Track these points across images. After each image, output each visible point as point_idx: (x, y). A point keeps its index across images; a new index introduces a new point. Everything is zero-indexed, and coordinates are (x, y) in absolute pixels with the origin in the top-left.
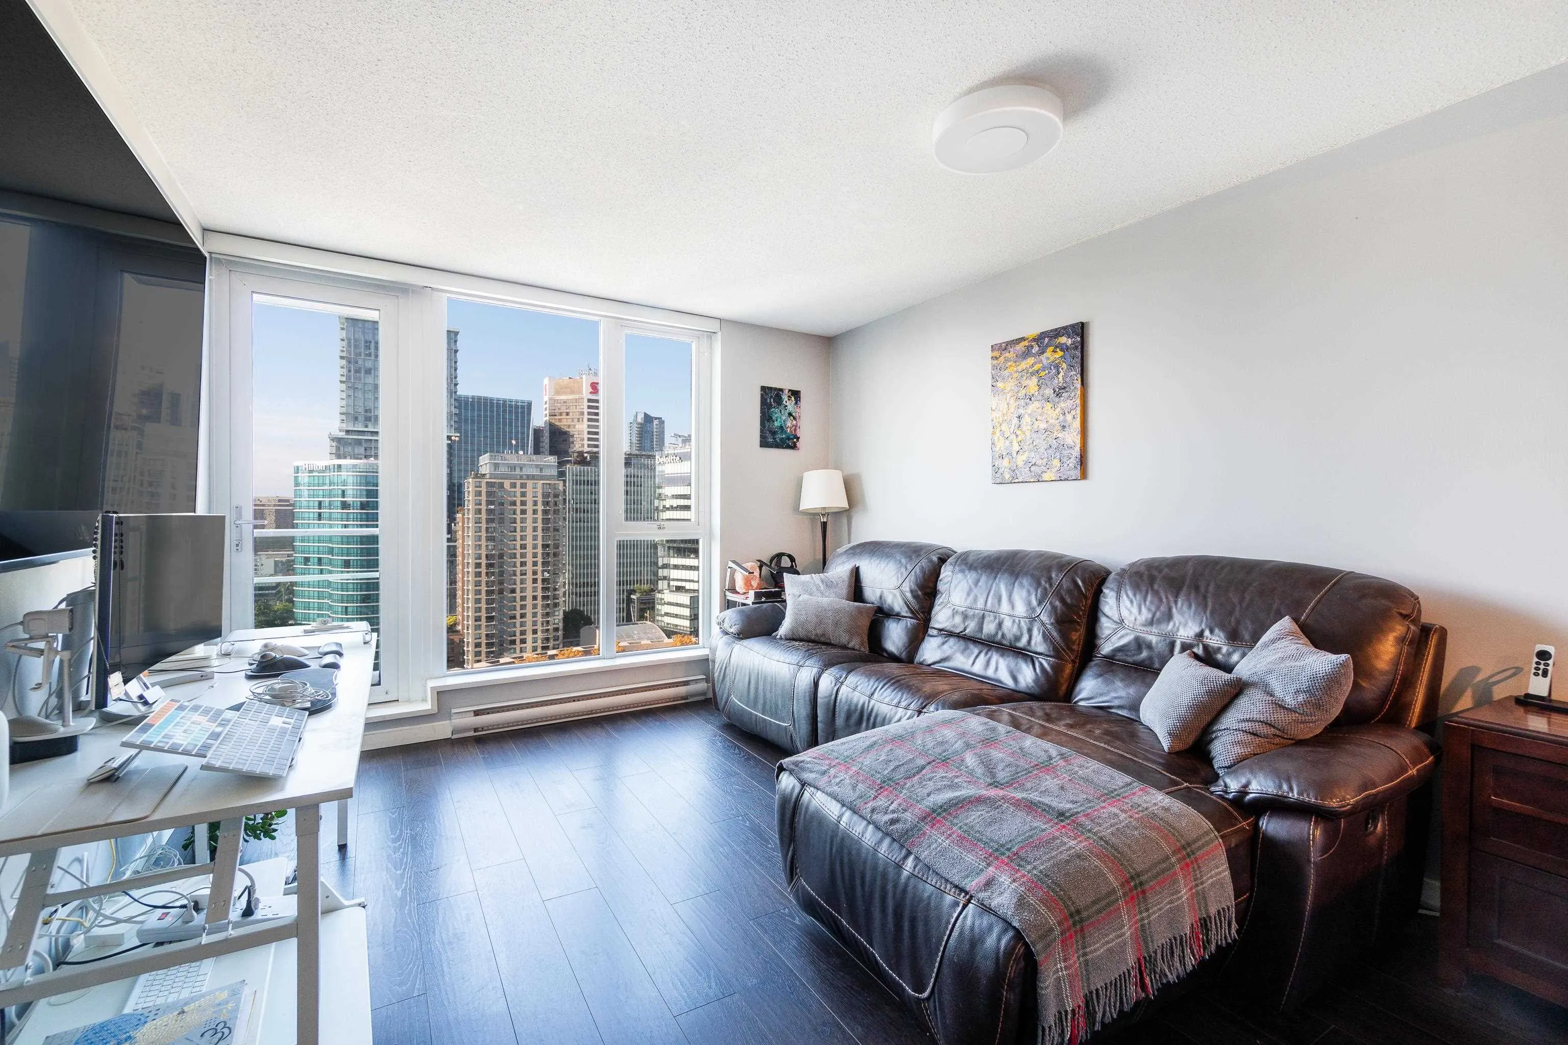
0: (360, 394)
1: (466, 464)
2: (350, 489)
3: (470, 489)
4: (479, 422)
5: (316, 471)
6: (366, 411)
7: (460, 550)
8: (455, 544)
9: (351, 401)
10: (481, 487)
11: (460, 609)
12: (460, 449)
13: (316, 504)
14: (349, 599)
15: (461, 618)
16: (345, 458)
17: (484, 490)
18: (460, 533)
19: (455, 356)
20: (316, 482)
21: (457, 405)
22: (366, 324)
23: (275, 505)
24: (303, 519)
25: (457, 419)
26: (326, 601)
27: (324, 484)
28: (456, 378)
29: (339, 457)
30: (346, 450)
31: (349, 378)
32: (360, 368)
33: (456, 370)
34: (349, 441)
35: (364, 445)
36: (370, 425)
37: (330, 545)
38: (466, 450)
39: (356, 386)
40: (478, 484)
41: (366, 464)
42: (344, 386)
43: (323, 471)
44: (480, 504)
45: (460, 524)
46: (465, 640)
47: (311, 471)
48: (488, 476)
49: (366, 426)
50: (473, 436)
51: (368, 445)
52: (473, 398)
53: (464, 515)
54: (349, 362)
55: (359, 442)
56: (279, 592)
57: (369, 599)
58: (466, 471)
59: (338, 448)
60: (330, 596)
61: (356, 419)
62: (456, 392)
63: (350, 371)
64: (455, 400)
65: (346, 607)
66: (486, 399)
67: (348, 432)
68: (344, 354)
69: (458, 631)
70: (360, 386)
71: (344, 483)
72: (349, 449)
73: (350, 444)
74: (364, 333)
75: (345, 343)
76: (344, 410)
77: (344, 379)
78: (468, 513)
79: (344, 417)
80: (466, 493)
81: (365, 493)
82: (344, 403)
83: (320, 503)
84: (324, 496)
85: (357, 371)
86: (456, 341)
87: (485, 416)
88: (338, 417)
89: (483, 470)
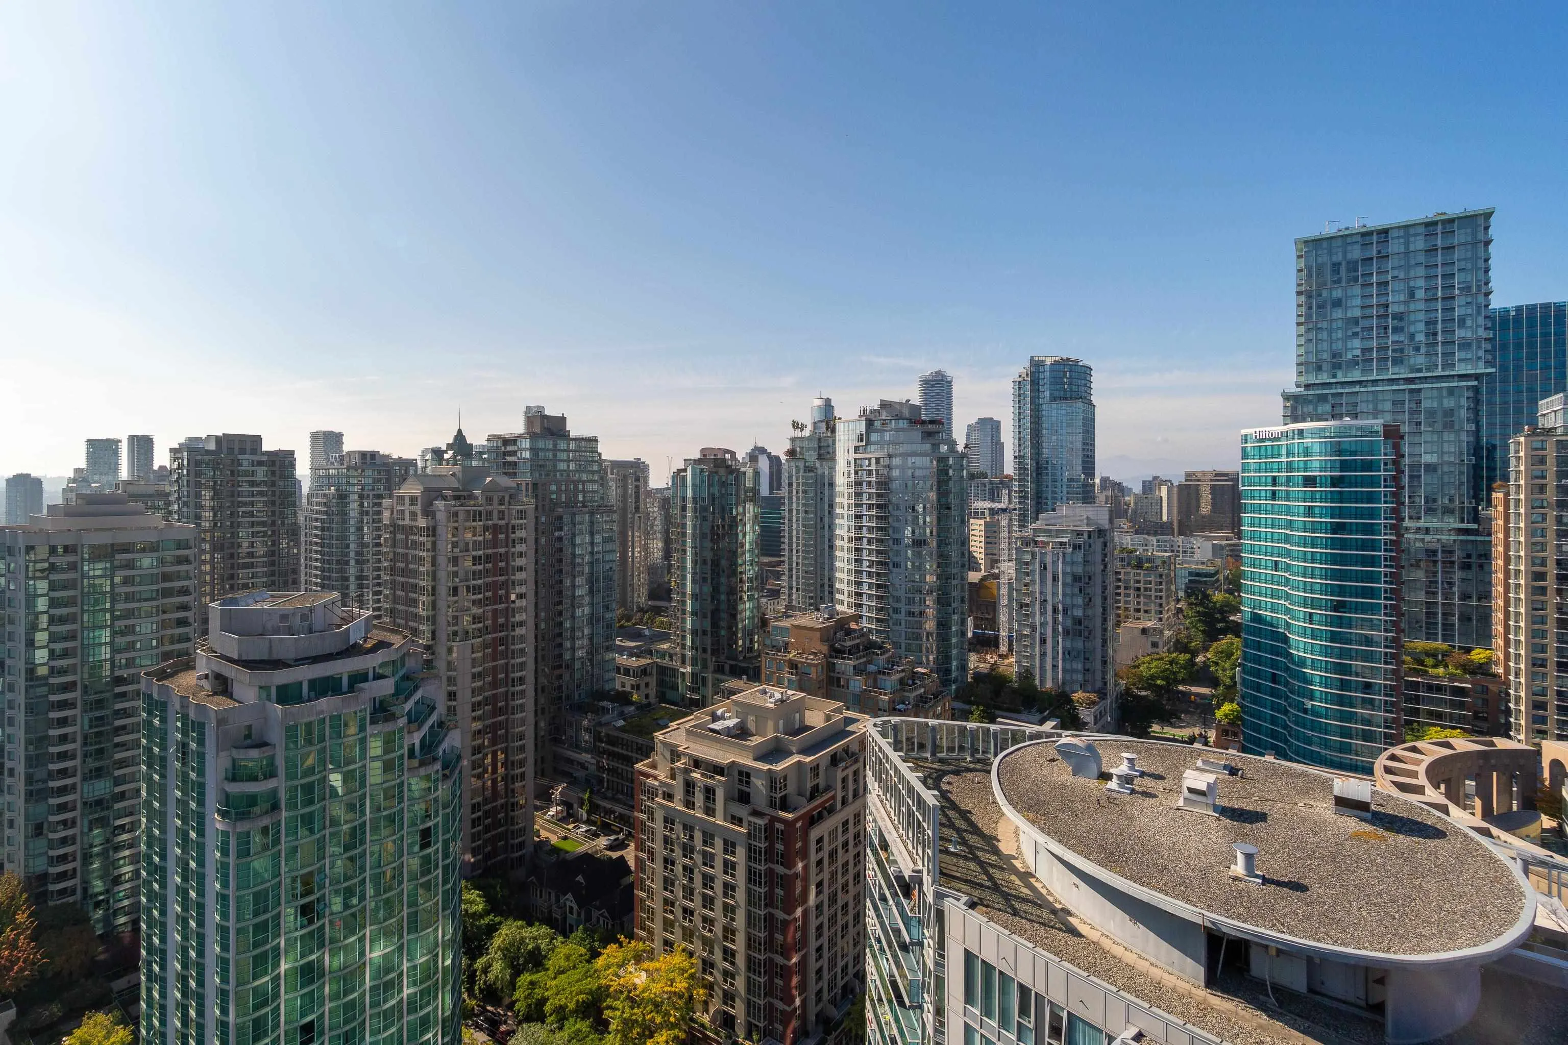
0: (1324, 335)
1: (1504, 413)
2: (1316, 460)
3: (1522, 454)
4: (1532, 345)
5: (1270, 439)
6: (1334, 356)
7: (1501, 549)
8: (1487, 539)
9: (1311, 347)
10: (1543, 449)
11: (1501, 642)
12: (1492, 392)
13: (1270, 480)
14: (1314, 604)
15: (1502, 657)
16: (1304, 421)
17: (1551, 453)
18: (1501, 522)
19: (1486, 250)
20: (1269, 453)
21: (1489, 325)
22: (1334, 243)
23: (1212, 480)
24: (1253, 498)
25: (1489, 347)
26: (1282, 602)
27: (1279, 455)
28: (1487, 283)
29: (1296, 420)
30: (1305, 410)
31: (1308, 317)
32: (1325, 301)
33: (1487, 271)
34: (1310, 398)
35: (1331, 400)
36: (1340, 374)
37: (1288, 532)
38: (1505, 393)
39: (1319, 326)
40: (1539, 445)
41: (1335, 427)
42: (1302, 329)
43: (1279, 439)
44: (1544, 477)
45: (1501, 509)
46: (1512, 692)
47: (1262, 440)
48: (1559, 431)
49: (1334, 376)
50: (1518, 369)
51: (1338, 401)
52: (1519, 309)
53: (1507, 494)
54: (1309, 297)
55: (1323, 398)
56: (1218, 580)
57: (1344, 607)
58: (1504, 425)
59: (1294, 409)
60: (1288, 597)
61: (1319, 368)
62: (1487, 306)
63: (1310, 308)
64: (1486, 317)
65: (1311, 614)
66: (1546, 307)
67: (1307, 386)
68: (1303, 289)
69: (1495, 676)
70: (1325, 325)
71: (1307, 452)
72: (1310, 408)
73: (1310, 402)
74: (1330, 253)
75: (1304, 273)
76: (1303, 359)
77: (1302, 320)
78: (1517, 492)
79: (1303, 368)
80: (1513, 462)
81: (1338, 465)
82: (1302, 350)
83: (1274, 478)
84: (1279, 470)
85: (1319, 307)
86: (1487, 228)
87: (1546, 335)
88: (1294, 370)
89: (1549, 423)
